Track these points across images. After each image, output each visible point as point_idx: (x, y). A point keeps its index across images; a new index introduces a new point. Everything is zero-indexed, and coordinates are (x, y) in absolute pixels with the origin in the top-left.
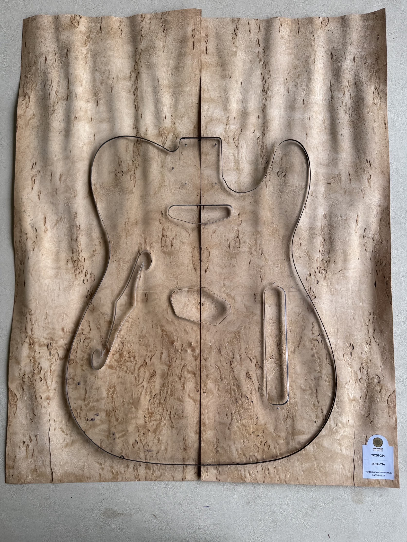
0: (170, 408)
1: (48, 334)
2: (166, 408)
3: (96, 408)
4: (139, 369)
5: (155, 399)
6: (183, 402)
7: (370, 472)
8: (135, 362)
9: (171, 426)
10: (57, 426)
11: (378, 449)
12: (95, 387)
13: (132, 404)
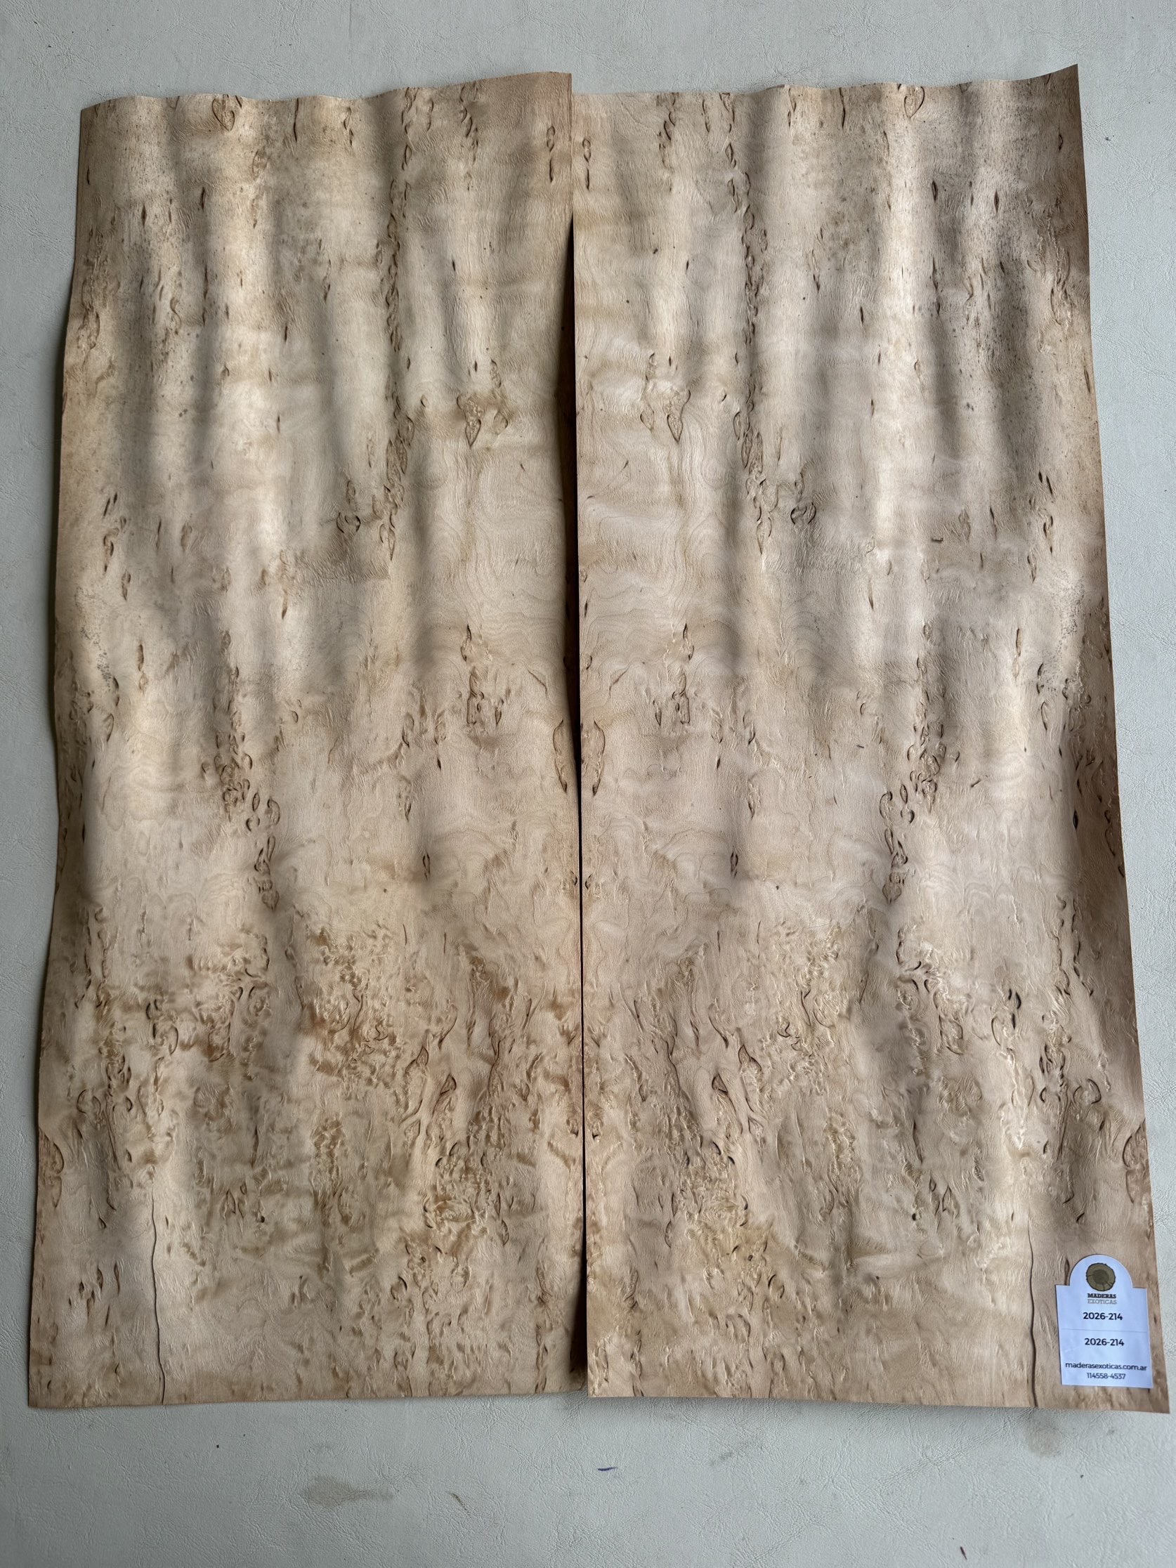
0: (497, 1185)
1: (148, 975)
2: (487, 1183)
3: (285, 1186)
4: (406, 1073)
5: (454, 1159)
6: (533, 1165)
7: (1082, 1366)
8: (393, 1053)
9: (501, 1236)
10: (176, 1238)
11: (1102, 1296)
12: (280, 1125)
13: (389, 1173)
